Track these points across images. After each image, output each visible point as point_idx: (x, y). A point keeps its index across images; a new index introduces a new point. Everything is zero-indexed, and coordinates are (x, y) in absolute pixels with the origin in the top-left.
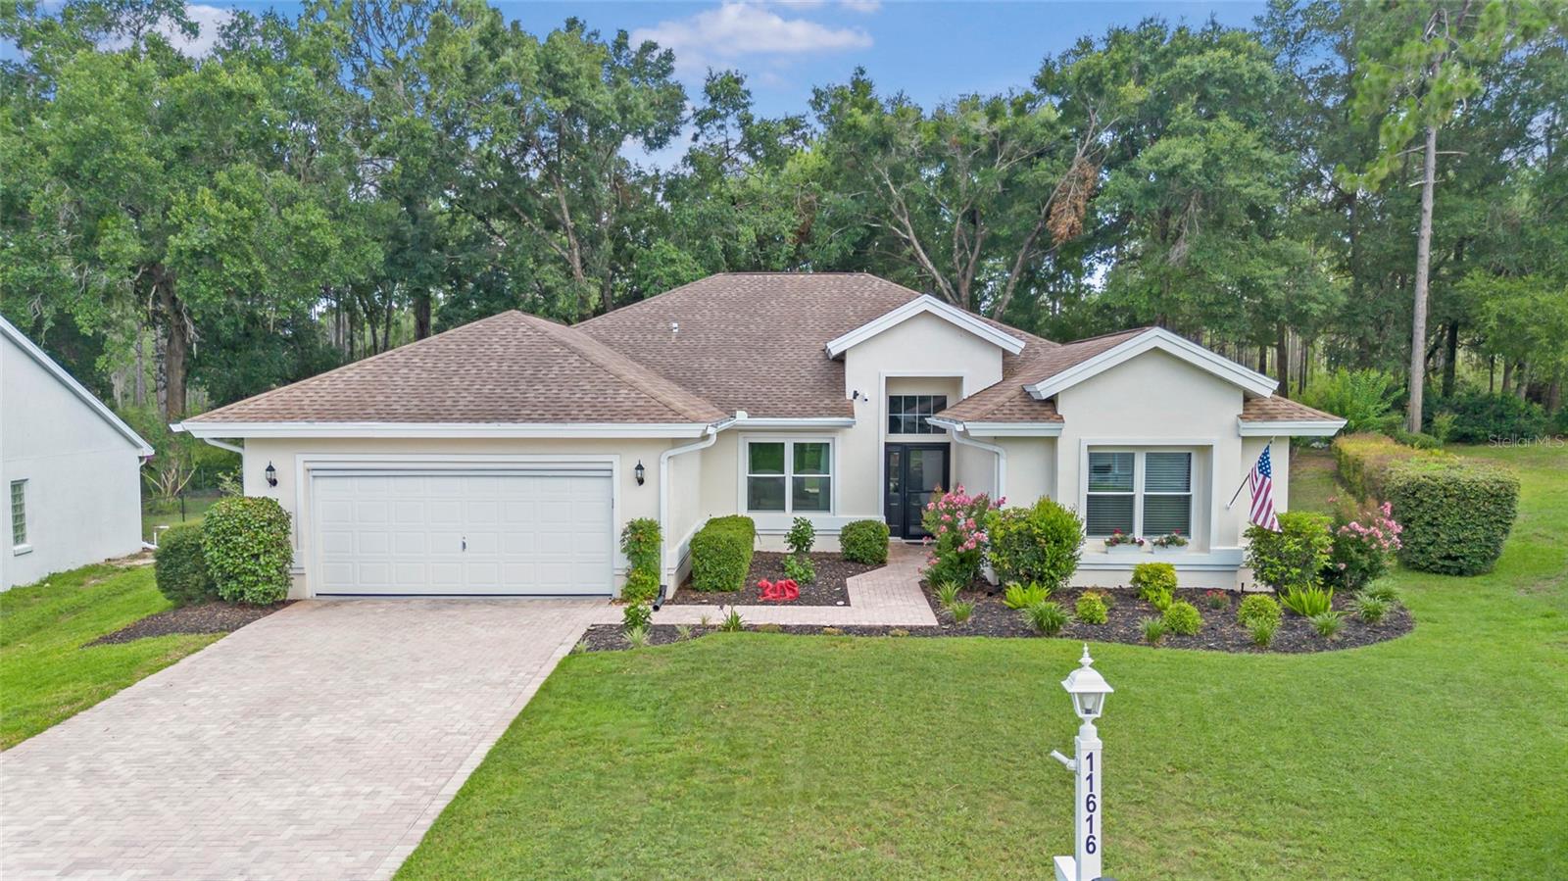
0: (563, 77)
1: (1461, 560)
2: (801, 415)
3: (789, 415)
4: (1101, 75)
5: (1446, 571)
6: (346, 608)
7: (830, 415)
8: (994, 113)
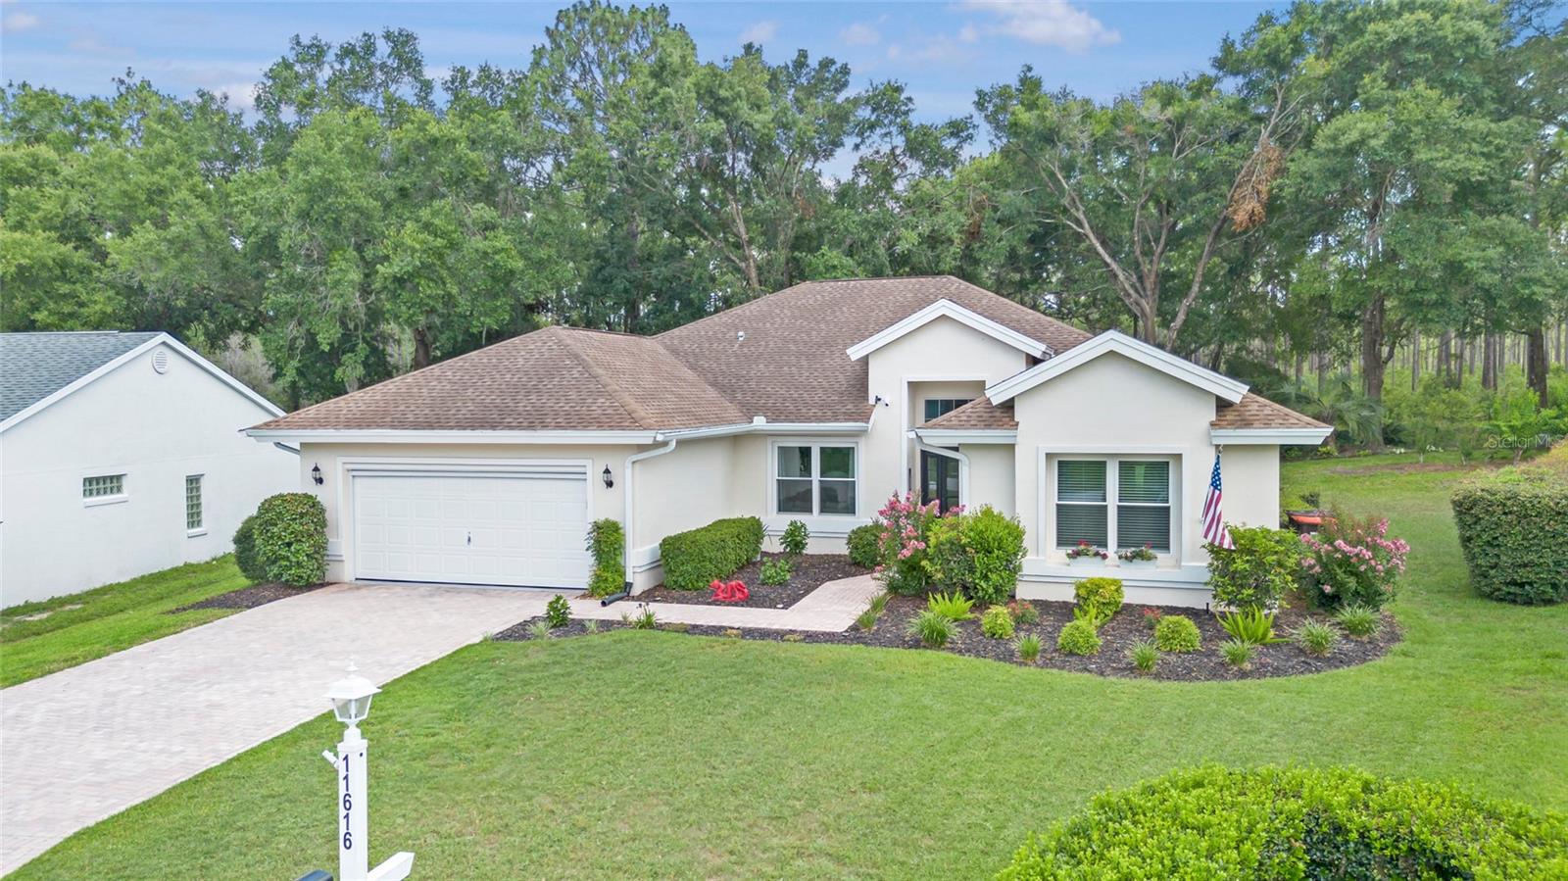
0: (724, 101)
1: (1527, 587)
2: (819, 420)
3: (808, 420)
4: (1278, 50)
5: (1513, 600)
6: (364, 592)
7: (846, 420)
8: (1168, 98)
